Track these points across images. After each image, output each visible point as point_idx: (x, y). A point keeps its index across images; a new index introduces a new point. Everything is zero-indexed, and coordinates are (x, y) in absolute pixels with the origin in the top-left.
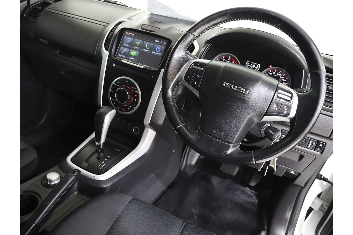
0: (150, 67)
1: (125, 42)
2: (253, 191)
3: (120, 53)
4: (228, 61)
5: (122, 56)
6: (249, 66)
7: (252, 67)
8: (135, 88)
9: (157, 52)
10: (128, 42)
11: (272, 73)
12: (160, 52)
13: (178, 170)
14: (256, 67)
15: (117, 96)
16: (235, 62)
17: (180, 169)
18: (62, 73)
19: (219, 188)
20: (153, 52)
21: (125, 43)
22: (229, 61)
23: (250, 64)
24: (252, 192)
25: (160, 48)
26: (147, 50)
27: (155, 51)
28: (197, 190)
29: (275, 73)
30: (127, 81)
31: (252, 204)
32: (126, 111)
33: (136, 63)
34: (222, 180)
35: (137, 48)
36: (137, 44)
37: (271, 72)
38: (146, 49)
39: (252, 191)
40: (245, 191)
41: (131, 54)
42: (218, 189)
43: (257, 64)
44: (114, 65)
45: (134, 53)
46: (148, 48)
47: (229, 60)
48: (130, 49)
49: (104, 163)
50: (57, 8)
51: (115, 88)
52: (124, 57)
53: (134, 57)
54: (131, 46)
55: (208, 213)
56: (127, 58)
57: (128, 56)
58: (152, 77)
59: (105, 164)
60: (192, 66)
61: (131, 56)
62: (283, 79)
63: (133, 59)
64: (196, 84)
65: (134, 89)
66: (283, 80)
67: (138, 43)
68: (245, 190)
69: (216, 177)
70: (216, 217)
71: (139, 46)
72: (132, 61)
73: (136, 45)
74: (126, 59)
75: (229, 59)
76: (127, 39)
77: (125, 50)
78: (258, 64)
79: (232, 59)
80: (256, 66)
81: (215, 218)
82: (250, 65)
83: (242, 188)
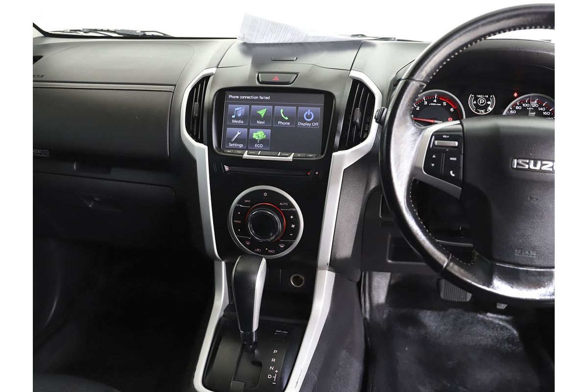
0: (304, 155)
1: (233, 117)
2: (504, 317)
3: (230, 140)
4: (434, 103)
5: (235, 145)
6: (475, 103)
7: (482, 104)
8: (287, 204)
9: (308, 122)
10: (239, 115)
11: (522, 105)
12: (314, 120)
13: (362, 323)
14: (489, 103)
15: (254, 228)
16: (448, 102)
17: (365, 319)
18: (90, 206)
19: (441, 331)
20: (300, 124)
21: (234, 119)
22: (436, 103)
23: (476, 99)
24: (501, 319)
25: (311, 113)
26: (285, 123)
27: (305, 121)
28: (407, 349)
29: (527, 105)
30: (265, 194)
31: (510, 340)
32: (277, 253)
33: (273, 153)
34: (442, 313)
35: (263, 123)
36: (260, 115)
37: (518, 104)
38: (284, 120)
39: (500, 317)
40: (488, 320)
41: (255, 136)
42: (440, 333)
43: (489, 97)
44: (227, 168)
45: (259, 134)
46: (287, 118)
47: (435, 101)
48: (249, 127)
49: (275, 369)
50: (42, 76)
51: (241, 213)
52: (241, 146)
53: (262, 141)
54: (249, 121)
55: (449, 385)
56: (247, 147)
57: (249, 142)
58: (317, 173)
59: (277, 371)
60: (434, 142)
61: (255, 141)
62: (544, 111)
63: (261, 146)
64: (453, 175)
65: (284, 207)
66: (544, 113)
67: (262, 113)
68: (485, 318)
69: (429, 312)
70: (465, 387)
71: (266, 118)
72: (261, 150)
73: (259, 117)
74: (248, 150)
75: (434, 99)
76: (236, 109)
77: (239, 133)
78: (491, 96)
79: (440, 99)
80: (488, 100)
81: (465, 389)
82: (477, 102)
83: (481, 316)
